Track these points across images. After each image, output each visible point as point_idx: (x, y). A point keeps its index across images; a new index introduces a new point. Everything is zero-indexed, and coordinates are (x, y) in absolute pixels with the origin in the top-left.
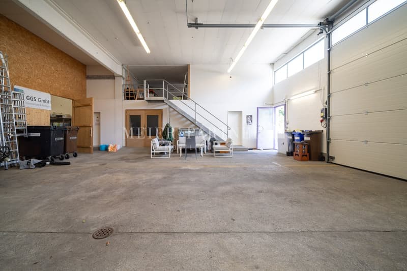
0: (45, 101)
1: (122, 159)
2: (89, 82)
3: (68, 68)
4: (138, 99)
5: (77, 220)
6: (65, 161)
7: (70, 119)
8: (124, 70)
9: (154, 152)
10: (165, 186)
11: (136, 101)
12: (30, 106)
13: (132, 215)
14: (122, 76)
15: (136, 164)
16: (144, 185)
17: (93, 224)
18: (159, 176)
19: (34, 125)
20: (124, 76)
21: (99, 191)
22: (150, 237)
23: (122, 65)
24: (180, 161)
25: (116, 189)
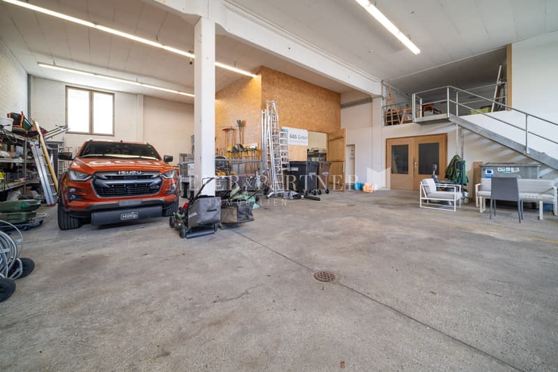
0: (304, 138)
1: (377, 203)
2: (344, 112)
3: (322, 101)
4: (404, 123)
5: (307, 255)
6: (317, 196)
7: (325, 154)
8: (384, 87)
9: (426, 198)
10: (425, 250)
11: (401, 126)
12: (293, 143)
13: (362, 271)
14: (381, 96)
15: (392, 212)
16: (392, 240)
17: (318, 264)
18: (422, 235)
19: (295, 160)
20: (384, 95)
21: (336, 233)
22: (373, 306)
23: (382, 82)
24: (477, 219)
25: (355, 236)
